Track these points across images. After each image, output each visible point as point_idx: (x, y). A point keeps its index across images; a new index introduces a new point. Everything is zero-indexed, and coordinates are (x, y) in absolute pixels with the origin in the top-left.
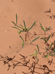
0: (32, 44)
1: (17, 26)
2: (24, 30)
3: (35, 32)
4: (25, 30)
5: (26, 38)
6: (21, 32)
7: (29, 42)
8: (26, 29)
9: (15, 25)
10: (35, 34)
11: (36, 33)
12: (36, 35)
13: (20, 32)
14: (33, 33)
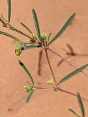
0: (59, 89)
1: (12, 28)
2: (33, 41)
3: (71, 45)
4: (38, 40)
5: (40, 65)
6: (23, 49)
7: (51, 81)
8: (42, 39)
9: (5, 25)
10: (69, 51)
11: (76, 51)
12: (73, 54)
13: (20, 47)
14: (63, 49)
